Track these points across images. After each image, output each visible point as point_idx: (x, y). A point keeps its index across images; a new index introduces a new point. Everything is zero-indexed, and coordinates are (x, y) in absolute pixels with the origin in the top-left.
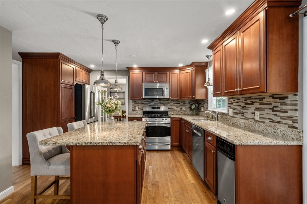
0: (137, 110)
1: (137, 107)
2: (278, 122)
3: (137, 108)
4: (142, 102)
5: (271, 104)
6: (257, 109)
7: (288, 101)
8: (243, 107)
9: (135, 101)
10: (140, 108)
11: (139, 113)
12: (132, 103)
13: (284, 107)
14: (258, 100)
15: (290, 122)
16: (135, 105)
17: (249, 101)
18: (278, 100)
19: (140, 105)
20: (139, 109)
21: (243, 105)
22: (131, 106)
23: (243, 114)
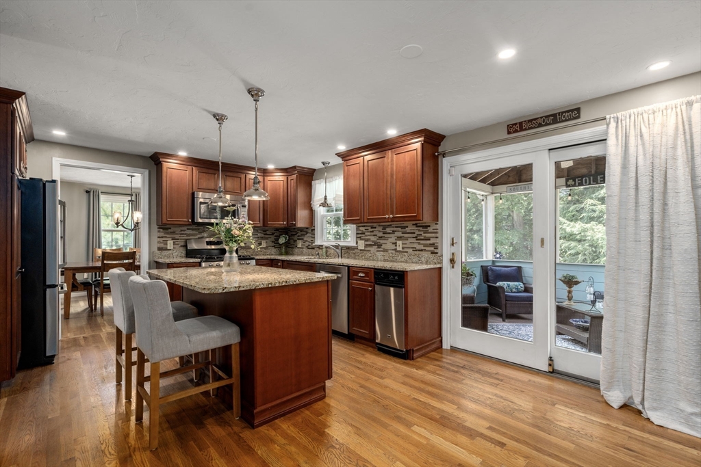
0: (172, 248)
1: (172, 242)
2: (422, 250)
3: (170, 243)
4: (181, 231)
5: (414, 233)
6: (399, 238)
7: (430, 229)
8: (380, 238)
9: (164, 229)
10: (178, 244)
11: (175, 254)
12: (159, 231)
13: (427, 235)
14: (400, 229)
15: (432, 249)
16: (166, 237)
17: (388, 230)
18: (421, 229)
19: (177, 236)
20: (175, 246)
21: (381, 234)
22: (155, 240)
23: (379, 246)
